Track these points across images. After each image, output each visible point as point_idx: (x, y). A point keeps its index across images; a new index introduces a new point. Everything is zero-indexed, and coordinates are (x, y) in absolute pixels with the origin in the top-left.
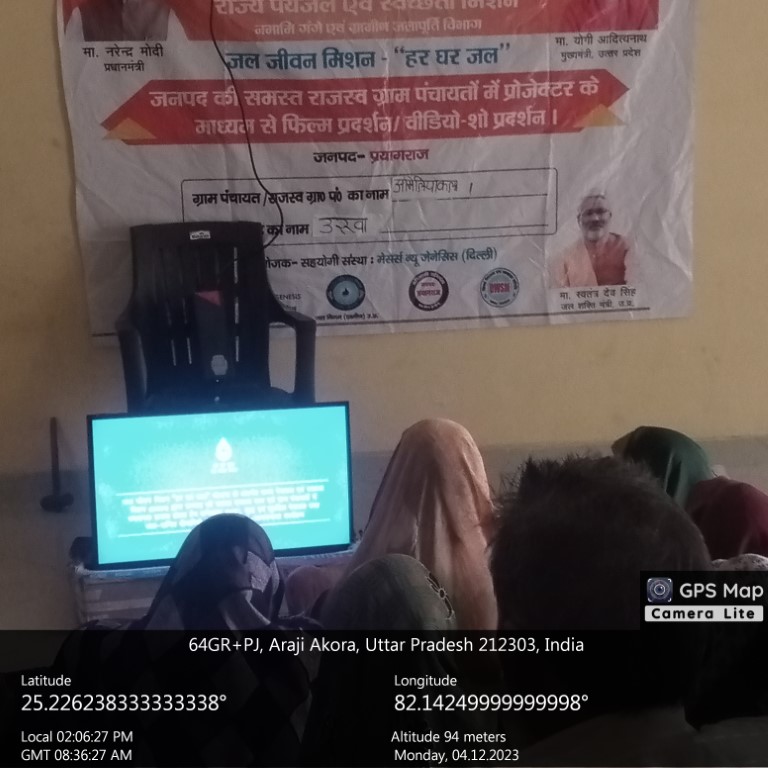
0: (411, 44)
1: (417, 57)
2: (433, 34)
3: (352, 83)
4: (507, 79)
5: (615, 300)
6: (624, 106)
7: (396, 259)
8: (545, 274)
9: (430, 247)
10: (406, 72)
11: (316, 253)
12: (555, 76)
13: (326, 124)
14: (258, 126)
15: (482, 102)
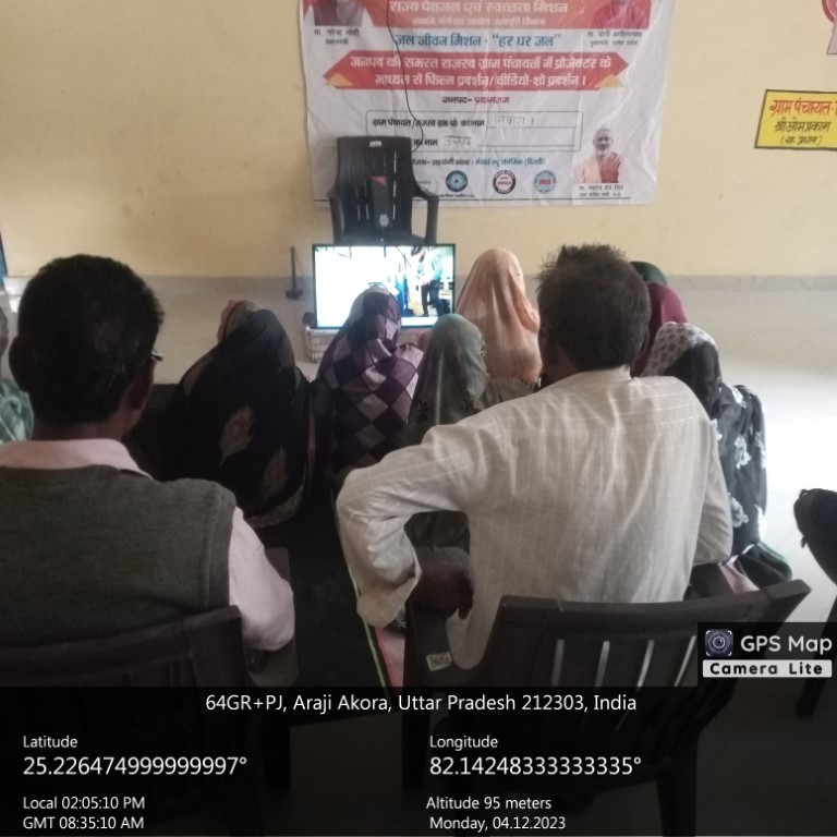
0: (502, 33)
1: (506, 40)
2: (516, 27)
3: (468, 56)
4: (557, 56)
5: (611, 192)
6: (625, 76)
7: (486, 162)
8: (572, 175)
9: (507, 156)
10: (498, 50)
11: (441, 157)
12: (586, 56)
13: (451, 80)
14: (411, 79)
15: (542, 70)
